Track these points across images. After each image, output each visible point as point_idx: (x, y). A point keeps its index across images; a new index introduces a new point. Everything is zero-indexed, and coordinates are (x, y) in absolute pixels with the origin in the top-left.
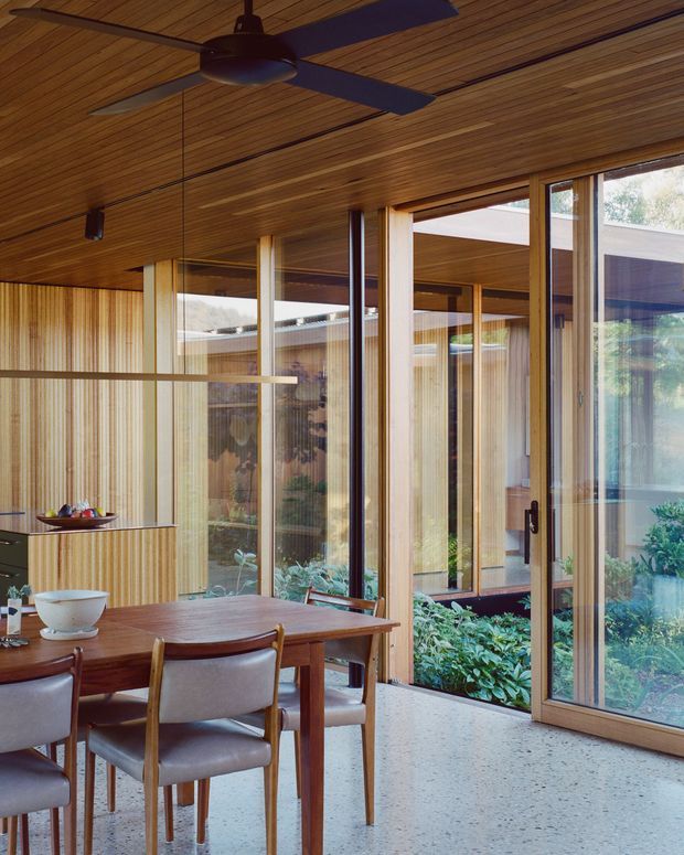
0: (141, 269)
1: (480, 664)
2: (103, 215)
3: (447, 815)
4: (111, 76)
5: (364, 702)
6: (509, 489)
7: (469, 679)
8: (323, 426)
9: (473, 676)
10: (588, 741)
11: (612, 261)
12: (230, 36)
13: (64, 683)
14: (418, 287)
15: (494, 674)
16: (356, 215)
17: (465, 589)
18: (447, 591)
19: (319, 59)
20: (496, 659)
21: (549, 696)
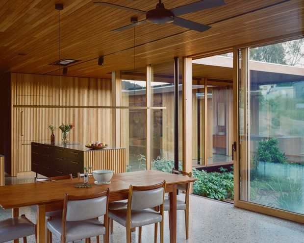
0: (111, 73)
1: (211, 188)
2: (103, 58)
3: (209, 234)
4: (113, 20)
5: (185, 203)
6: (213, 135)
7: (208, 192)
8: (161, 117)
9: (209, 191)
10: (246, 211)
11: (252, 72)
12: (154, 10)
13: (104, 198)
14: (194, 78)
15: (215, 191)
16: (176, 59)
17: (202, 165)
18: (197, 165)
19: (180, 16)
20: (216, 187)
21: (239, 199)
